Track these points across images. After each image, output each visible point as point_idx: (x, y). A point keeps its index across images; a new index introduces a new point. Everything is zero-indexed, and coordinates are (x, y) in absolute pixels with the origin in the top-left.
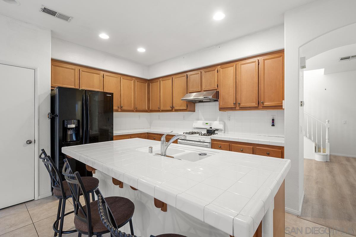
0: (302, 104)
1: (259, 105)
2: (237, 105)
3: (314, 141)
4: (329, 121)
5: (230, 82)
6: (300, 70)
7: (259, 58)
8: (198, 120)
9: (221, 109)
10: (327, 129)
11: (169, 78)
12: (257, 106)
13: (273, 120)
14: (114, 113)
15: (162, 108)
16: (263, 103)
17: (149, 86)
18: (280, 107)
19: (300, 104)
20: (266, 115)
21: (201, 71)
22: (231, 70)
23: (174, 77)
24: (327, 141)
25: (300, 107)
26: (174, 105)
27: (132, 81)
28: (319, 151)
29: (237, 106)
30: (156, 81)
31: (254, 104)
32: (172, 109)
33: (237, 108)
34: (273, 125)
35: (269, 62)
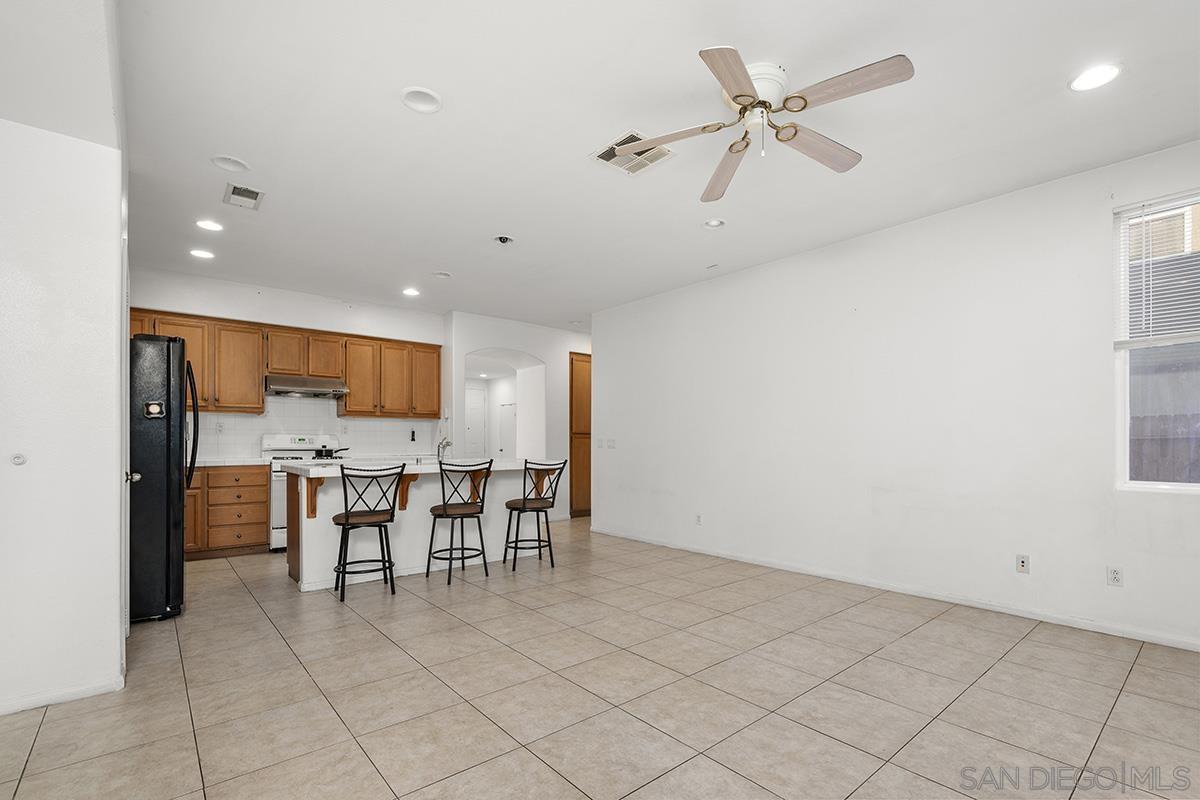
1: (409, 412)
2: (379, 407)
5: (366, 369)
7: (409, 346)
9: (348, 413)
11: (195, 323)
12: (406, 411)
13: (413, 433)
18: (435, 415)
20: (404, 427)
21: (306, 334)
22: (367, 351)
23: (217, 325)
29: (377, 410)
31: (402, 409)
33: (378, 413)
34: (413, 440)
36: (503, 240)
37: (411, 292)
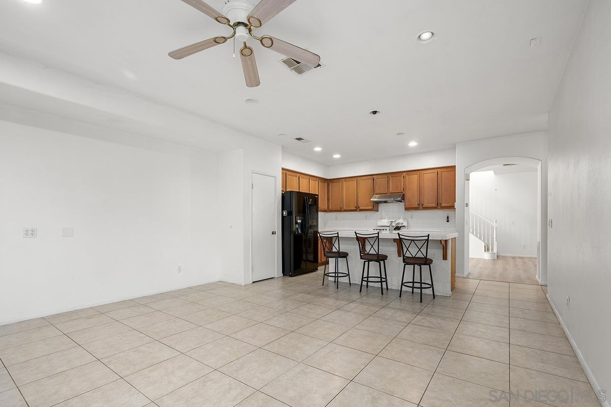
0: (467, 205)
1: (438, 206)
2: (421, 205)
3: (484, 241)
4: (496, 221)
5: (415, 186)
6: (466, 181)
7: (438, 170)
8: (382, 219)
9: (407, 209)
10: (495, 229)
11: (353, 179)
12: (436, 206)
13: (448, 217)
14: (319, 213)
15: (345, 208)
16: (441, 204)
17: (328, 185)
18: (452, 207)
19: (465, 205)
20: (441, 214)
21: (388, 175)
22: (415, 177)
23: (359, 179)
24: (495, 240)
25: (465, 207)
26: (359, 205)
27: (317, 181)
28: (488, 250)
29: (420, 207)
30: (338, 180)
31: (434, 205)
32: (357, 209)
33: (421, 208)
35: (445, 174)
36: (375, 112)
37: (413, 144)
